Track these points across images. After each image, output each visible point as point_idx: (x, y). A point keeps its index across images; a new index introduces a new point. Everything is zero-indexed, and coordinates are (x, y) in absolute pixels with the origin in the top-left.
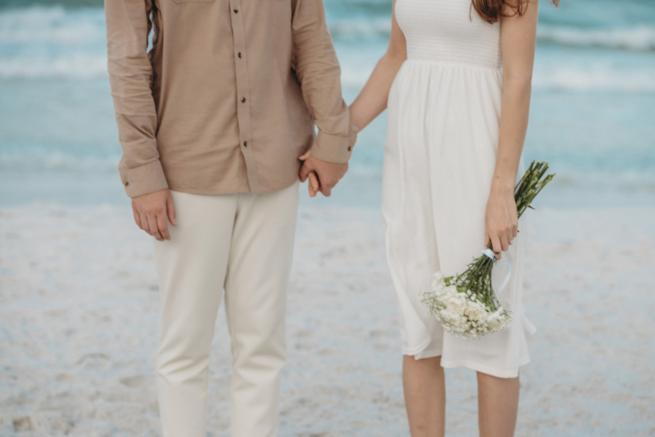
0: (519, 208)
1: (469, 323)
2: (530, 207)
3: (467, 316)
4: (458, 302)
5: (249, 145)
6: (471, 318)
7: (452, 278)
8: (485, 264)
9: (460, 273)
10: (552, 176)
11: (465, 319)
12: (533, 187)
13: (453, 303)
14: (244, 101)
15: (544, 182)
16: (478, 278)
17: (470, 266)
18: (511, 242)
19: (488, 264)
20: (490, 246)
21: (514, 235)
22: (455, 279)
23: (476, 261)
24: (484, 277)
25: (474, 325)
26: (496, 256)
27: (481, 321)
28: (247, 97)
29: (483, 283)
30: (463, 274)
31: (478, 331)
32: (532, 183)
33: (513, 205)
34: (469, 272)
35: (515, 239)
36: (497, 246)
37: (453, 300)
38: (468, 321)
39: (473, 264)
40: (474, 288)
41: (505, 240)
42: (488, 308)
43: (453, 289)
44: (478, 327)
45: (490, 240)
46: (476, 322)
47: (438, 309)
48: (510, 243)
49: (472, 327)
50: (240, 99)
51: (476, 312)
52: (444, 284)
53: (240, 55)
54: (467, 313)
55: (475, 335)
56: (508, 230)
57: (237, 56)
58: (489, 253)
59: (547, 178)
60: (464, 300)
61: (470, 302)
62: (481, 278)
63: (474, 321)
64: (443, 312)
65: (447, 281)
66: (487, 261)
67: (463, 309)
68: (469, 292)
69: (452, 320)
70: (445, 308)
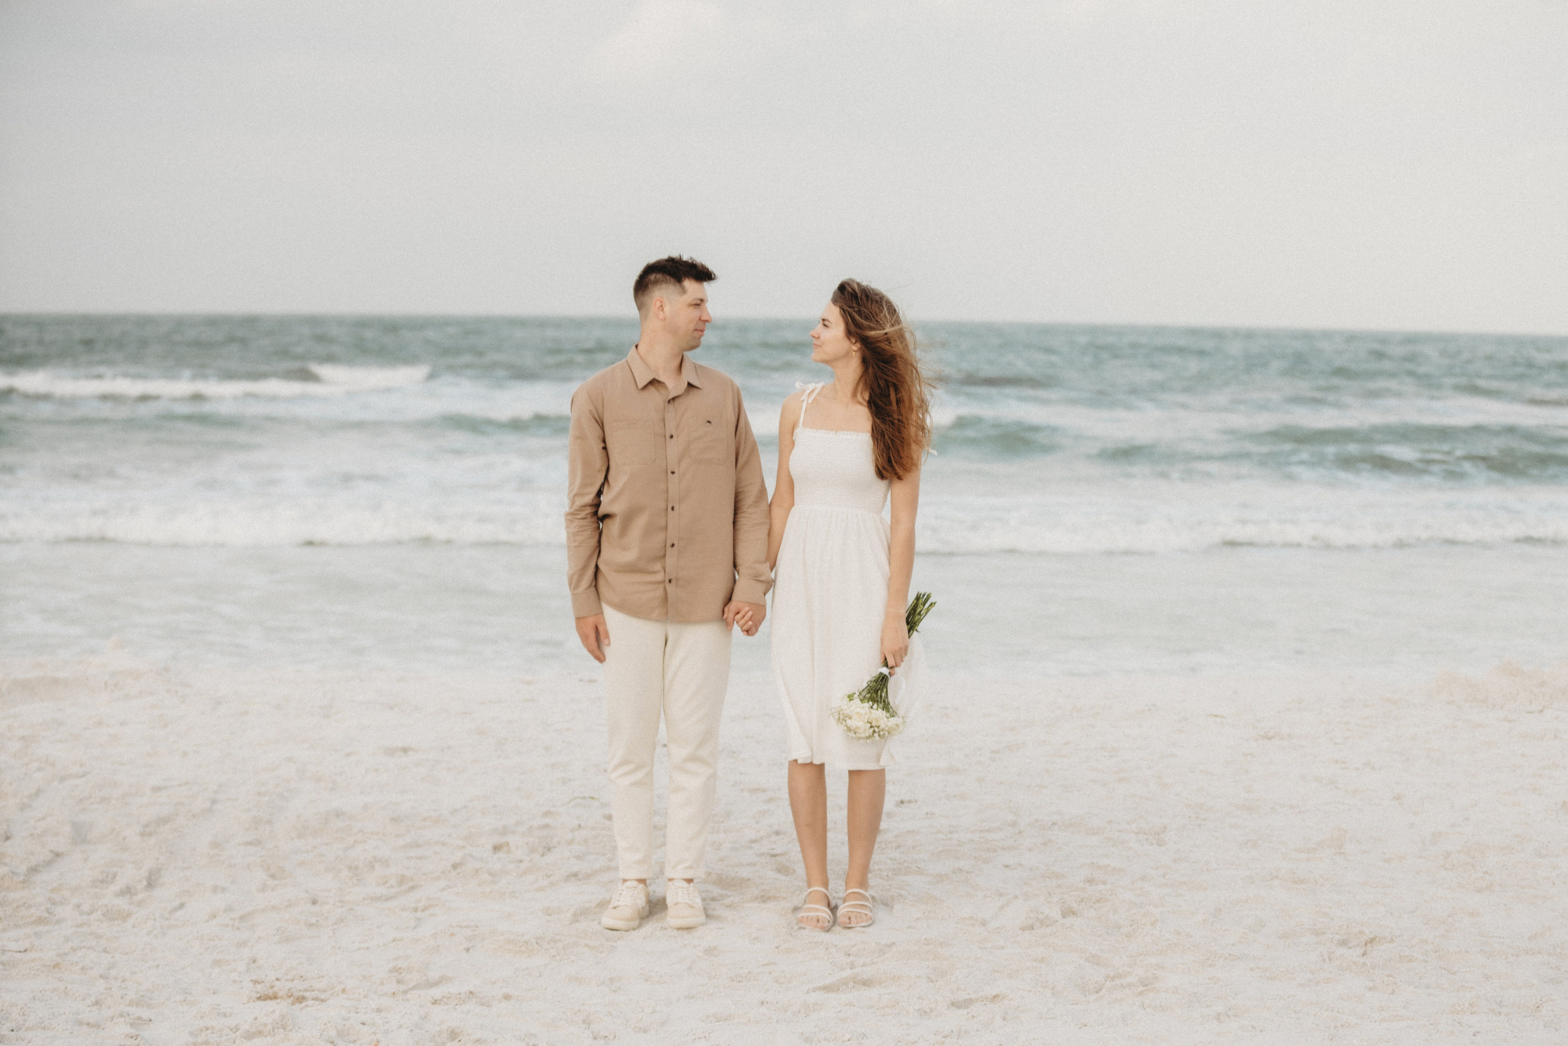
0: (909, 631)
1: (872, 729)
2: (917, 630)
3: (871, 723)
4: (863, 711)
5: (674, 582)
6: (874, 724)
7: (854, 693)
8: (882, 680)
9: (861, 690)
10: (935, 603)
11: (869, 725)
12: (919, 614)
13: (858, 713)
14: (673, 545)
15: (928, 610)
16: (877, 692)
17: (869, 683)
18: (904, 659)
19: (884, 680)
20: (886, 665)
21: (906, 654)
22: (858, 693)
23: (874, 679)
24: (882, 691)
25: (877, 730)
26: (891, 671)
27: (882, 726)
28: (676, 543)
29: (881, 696)
30: (864, 690)
31: (879, 735)
32: (918, 610)
33: (905, 628)
34: (868, 688)
35: (906, 657)
36: (891, 662)
37: (859, 710)
38: (871, 727)
39: (871, 681)
40: (873, 700)
41: (898, 658)
42: (888, 715)
43: (857, 701)
44: (879, 732)
45: (886, 659)
46: (878, 727)
47: (844, 720)
48: (902, 661)
49: (874, 731)
50: (669, 544)
51: (878, 719)
52: (848, 700)
53: (673, 508)
54: (870, 720)
55: (878, 738)
56: (901, 649)
57: (670, 508)
58: (885, 671)
59: (931, 605)
60: (867, 709)
61: (872, 710)
62: (879, 692)
63: (876, 726)
64: (849, 722)
65: (850, 697)
66: (883, 678)
67: (867, 717)
68: (871, 703)
69: (857, 727)
70: (850, 718)
